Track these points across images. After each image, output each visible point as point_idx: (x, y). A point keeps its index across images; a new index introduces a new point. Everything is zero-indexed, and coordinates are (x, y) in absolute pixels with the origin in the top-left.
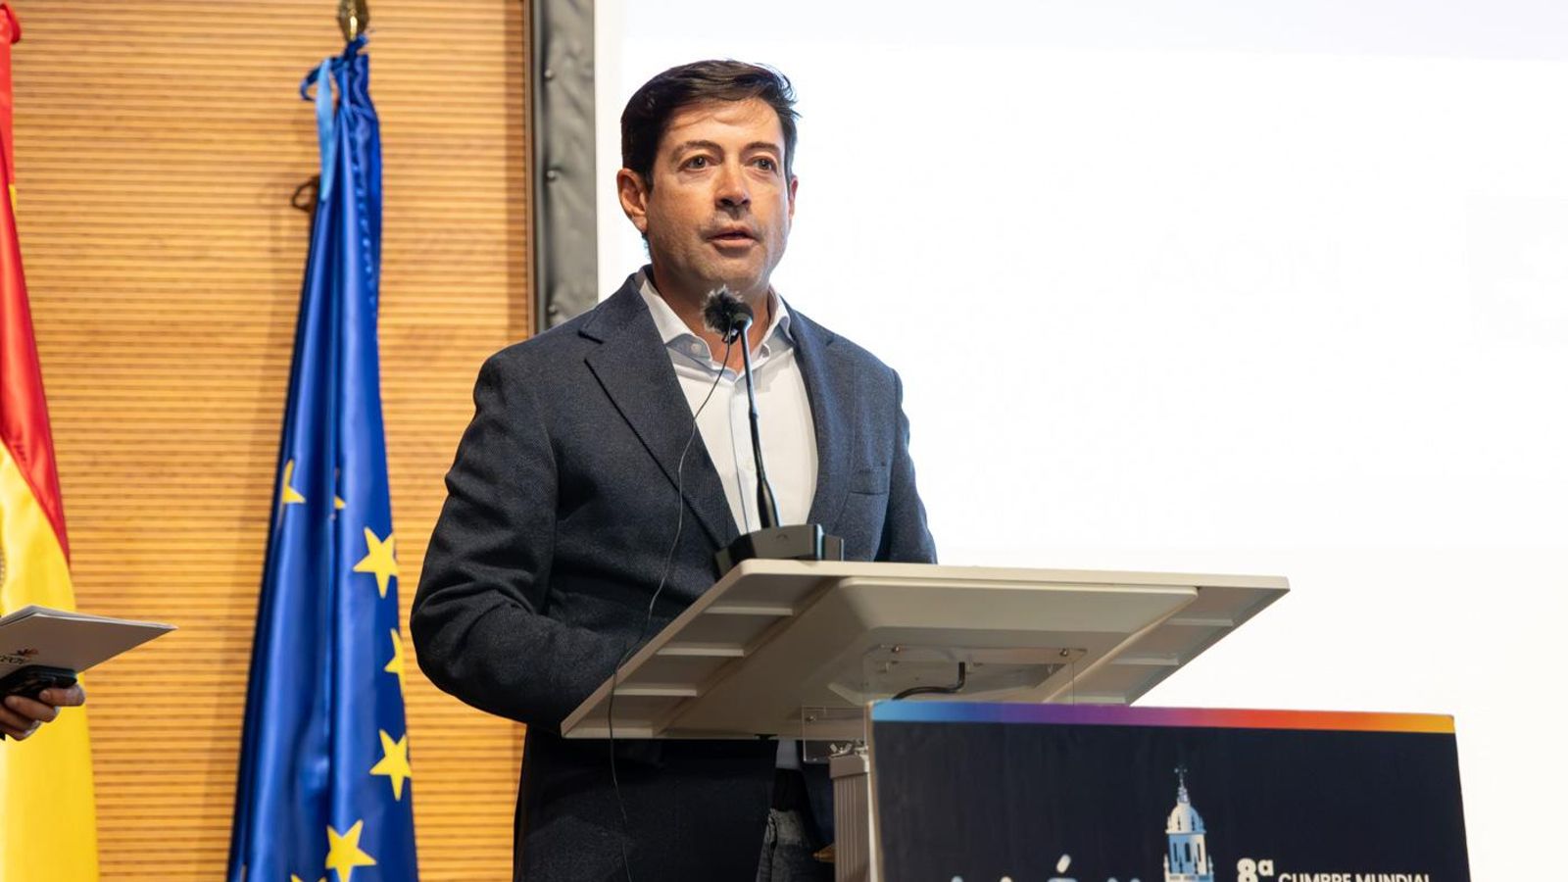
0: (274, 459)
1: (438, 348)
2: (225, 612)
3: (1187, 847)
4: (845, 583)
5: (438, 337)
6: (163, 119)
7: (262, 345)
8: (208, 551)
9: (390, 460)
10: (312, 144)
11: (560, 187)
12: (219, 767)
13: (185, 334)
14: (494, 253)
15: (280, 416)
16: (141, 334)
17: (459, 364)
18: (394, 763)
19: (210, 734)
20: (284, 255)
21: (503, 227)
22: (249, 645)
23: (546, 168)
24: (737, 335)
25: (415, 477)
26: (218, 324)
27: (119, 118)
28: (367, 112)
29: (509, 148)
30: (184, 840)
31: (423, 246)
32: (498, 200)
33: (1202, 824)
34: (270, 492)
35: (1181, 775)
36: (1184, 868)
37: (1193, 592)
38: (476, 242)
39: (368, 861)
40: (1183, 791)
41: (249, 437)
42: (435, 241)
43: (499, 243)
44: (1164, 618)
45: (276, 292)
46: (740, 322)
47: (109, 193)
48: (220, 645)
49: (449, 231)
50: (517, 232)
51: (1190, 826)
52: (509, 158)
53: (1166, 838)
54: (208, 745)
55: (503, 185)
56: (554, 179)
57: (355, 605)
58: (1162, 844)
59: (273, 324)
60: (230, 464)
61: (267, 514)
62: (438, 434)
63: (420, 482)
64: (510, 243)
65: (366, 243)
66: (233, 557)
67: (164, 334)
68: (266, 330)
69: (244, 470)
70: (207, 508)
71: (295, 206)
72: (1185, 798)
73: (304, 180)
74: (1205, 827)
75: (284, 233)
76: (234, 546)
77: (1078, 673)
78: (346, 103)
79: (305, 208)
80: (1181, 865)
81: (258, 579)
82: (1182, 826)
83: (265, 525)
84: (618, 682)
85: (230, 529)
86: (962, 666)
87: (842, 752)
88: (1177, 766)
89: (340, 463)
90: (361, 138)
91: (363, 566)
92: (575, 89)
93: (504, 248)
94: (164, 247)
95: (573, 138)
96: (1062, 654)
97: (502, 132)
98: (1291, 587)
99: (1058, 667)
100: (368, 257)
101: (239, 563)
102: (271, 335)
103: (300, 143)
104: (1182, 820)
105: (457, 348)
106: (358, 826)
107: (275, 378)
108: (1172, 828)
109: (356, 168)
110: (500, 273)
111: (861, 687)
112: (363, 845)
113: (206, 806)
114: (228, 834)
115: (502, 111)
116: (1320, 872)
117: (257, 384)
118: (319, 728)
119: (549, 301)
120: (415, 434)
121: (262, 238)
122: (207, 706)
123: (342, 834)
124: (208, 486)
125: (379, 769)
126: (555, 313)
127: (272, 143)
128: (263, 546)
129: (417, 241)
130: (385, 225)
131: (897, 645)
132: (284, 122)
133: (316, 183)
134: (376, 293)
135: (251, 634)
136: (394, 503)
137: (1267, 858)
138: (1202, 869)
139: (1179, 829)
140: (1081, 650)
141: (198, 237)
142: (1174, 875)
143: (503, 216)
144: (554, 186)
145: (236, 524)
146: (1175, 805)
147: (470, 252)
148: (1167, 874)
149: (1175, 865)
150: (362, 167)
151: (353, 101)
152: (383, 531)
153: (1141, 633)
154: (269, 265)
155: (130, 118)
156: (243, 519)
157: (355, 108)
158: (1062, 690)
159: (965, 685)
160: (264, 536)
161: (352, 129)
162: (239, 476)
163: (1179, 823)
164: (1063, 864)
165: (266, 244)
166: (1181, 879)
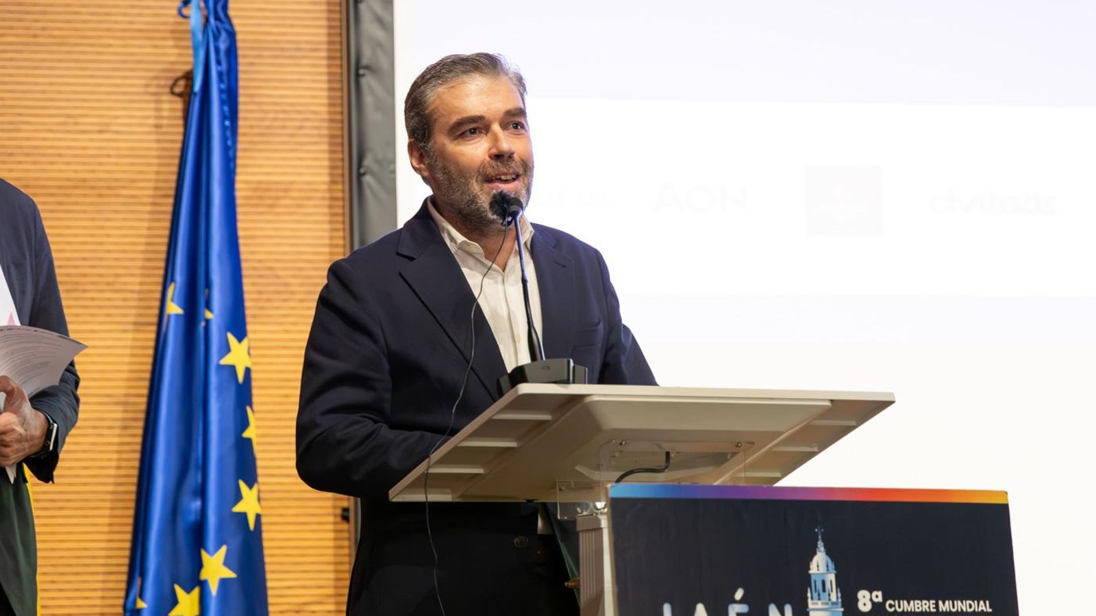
0: (160, 280)
1: (278, 198)
2: (123, 391)
3: (823, 583)
4: (588, 400)
5: (277, 190)
6: (76, 29)
7: (149, 196)
8: (109, 347)
9: (245, 281)
10: (186, 47)
11: (368, 81)
12: (120, 504)
13: (93, 188)
14: (318, 128)
15: (164, 248)
16: (60, 187)
17: (292, 210)
18: (249, 504)
19: (111, 480)
20: (164, 130)
21: (325, 109)
22: (143, 416)
23: (358, 68)
24: (512, 220)
25: (260, 292)
26: (116, 180)
27: (44, 29)
28: (228, 27)
29: (329, 50)
30: (94, 557)
31: (267, 123)
32: (321, 89)
33: (833, 567)
34: (157, 304)
35: (820, 533)
36: (821, 597)
37: (828, 404)
38: (307, 120)
39: (230, 574)
40: (820, 544)
41: (140, 263)
42: (275, 119)
43: (322, 120)
44: (808, 421)
45: (159, 157)
46: (514, 212)
47: (36, 84)
48: (120, 415)
49: (284, 112)
50: (336, 113)
51: (826, 568)
52: (330, 58)
53: (809, 576)
54: (110, 488)
55: (325, 78)
56: (363, 75)
57: (220, 389)
58: (806, 580)
59: (157, 181)
60: (125, 284)
61: (155, 320)
62: (277, 261)
63: (265, 296)
64: (331, 121)
65: (227, 123)
66: (128, 351)
67: (76, 187)
68: (151, 185)
69: (137, 288)
70: (109, 315)
71: (173, 93)
72: (822, 549)
73: (180, 74)
74: (836, 569)
75: (165, 114)
76: (129, 343)
77: (749, 457)
78: (212, 20)
79: (180, 95)
80: (819, 595)
81: (149, 367)
82: (820, 568)
83: (154, 328)
84: (431, 464)
85: (125, 331)
86: (668, 454)
87: (585, 513)
88: (816, 528)
89: (208, 285)
90: (223, 46)
91: (226, 361)
92: (378, 9)
93: (326, 124)
94: (77, 124)
95: (378, 45)
96: (737, 446)
97: (325, 39)
98: (896, 400)
99: (734, 454)
100: (228, 133)
101: (133, 355)
102: (156, 188)
103: (177, 47)
104: (820, 565)
105: (292, 198)
106: (224, 549)
107: (158, 220)
108: (813, 570)
109: (219, 68)
110: (323, 143)
111: (598, 467)
112: (227, 563)
113: (110, 532)
114: (127, 553)
115: (324, 23)
116: (914, 599)
117: (145, 224)
118: (193, 478)
119: (360, 165)
120: (260, 261)
121: (149, 117)
122: (110, 460)
123: (212, 555)
124: (109, 299)
125: (238, 508)
126: (364, 174)
127: (156, 47)
128: (152, 344)
129: (262, 119)
130: (241, 107)
131: (623, 441)
132: (165, 31)
133: (189, 76)
134: (235, 158)
135: (143, 407)
136: (248, 312)
137: (878, 590)
138: (834, 597)
139: (818, 570)
140: (749, 443)
141: (102, 116)
142: (814, 601)
143: (325, 101)
144: (364, 81)
145: (131, 327)
146: (815, 554)
147: (301, 128)
148: (810, 601)
149: (815, 595)
150: (224, 67)
151: (217, 18)
152: (241, 335)
153: (792, 431)
154: (154, 137)
155: (53, 29)
156: (136, 323)
157: (219, 24)
158: (737, 469)
159: (670, 466)
160: (153, 336)
161: (216, 39)
162: (132, 292)
163: (818, 566)
164: (739, 594)
165: (152, 121)
166: (820, 605)
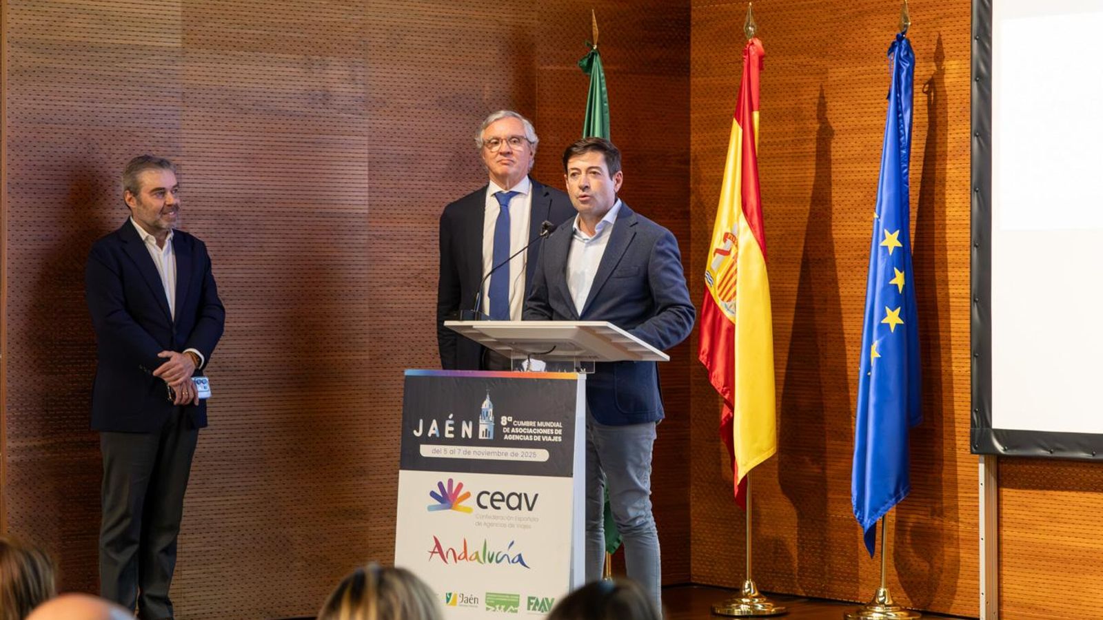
40: (488, 396)
53: (481, 410)
58: (480, 411)
88: (487, 389)
104: (487, 405)
108: (484, 407)
116: (526, 421)
137: (510, 416)
138: (491, 419)
146: (485, 400)
164: (451, 416)
166: (484, 422)
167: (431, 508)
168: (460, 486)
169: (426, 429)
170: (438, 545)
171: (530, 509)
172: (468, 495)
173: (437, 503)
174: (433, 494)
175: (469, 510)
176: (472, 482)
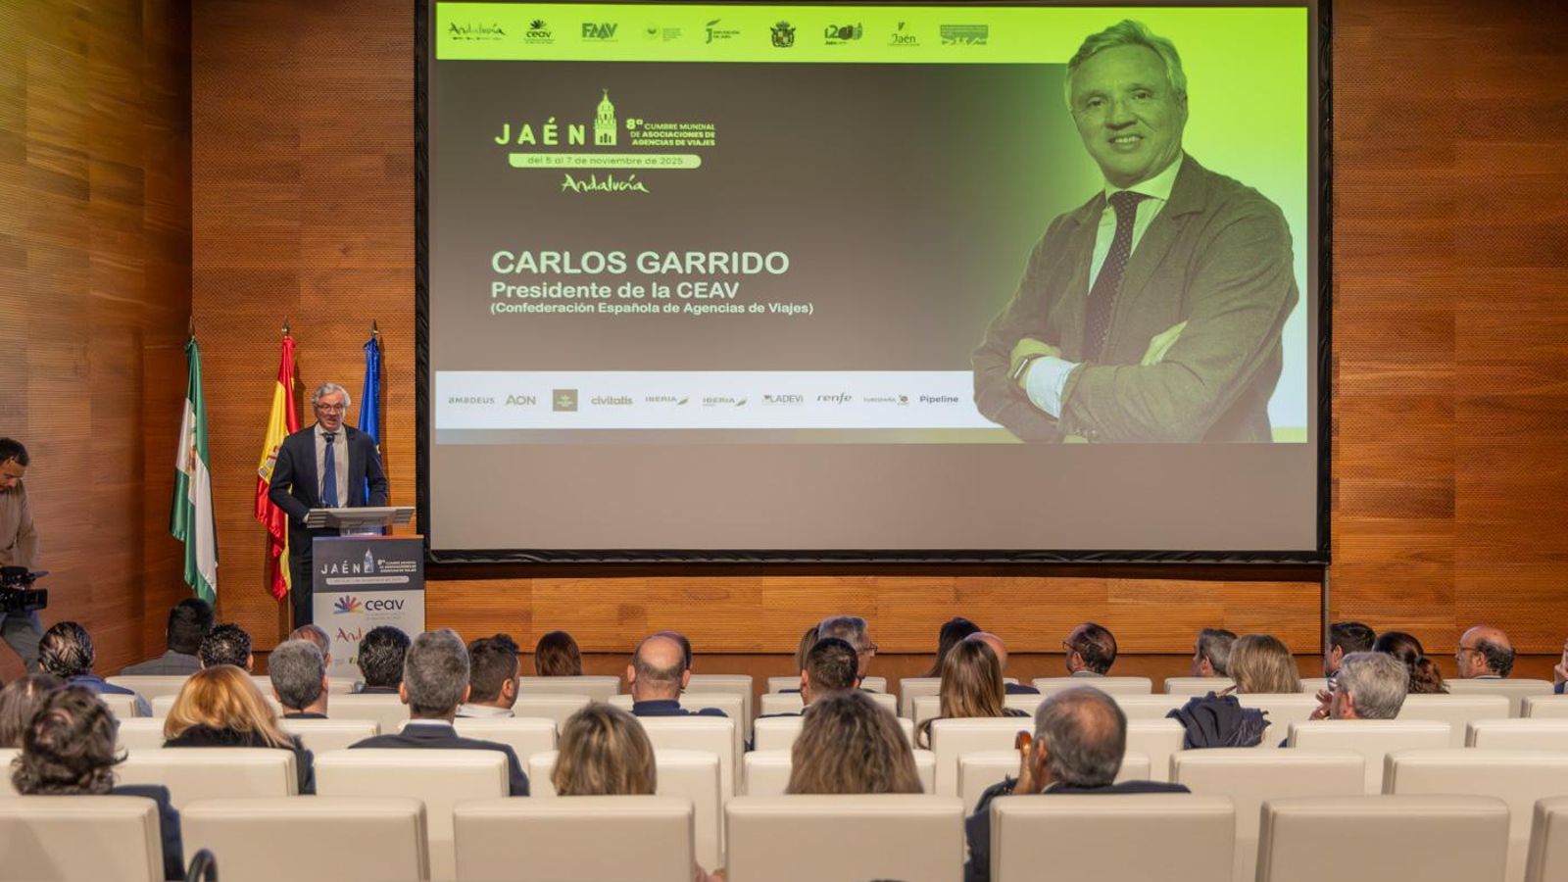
167: (336, 613)
168: (354, 599)
169: (330, 569)
170: (342, 632)
171: (399, 608)
172: (360, 604)
173: (339, 609)
174: (336, 605)
175: (361, 612)
176: (362, 597)
